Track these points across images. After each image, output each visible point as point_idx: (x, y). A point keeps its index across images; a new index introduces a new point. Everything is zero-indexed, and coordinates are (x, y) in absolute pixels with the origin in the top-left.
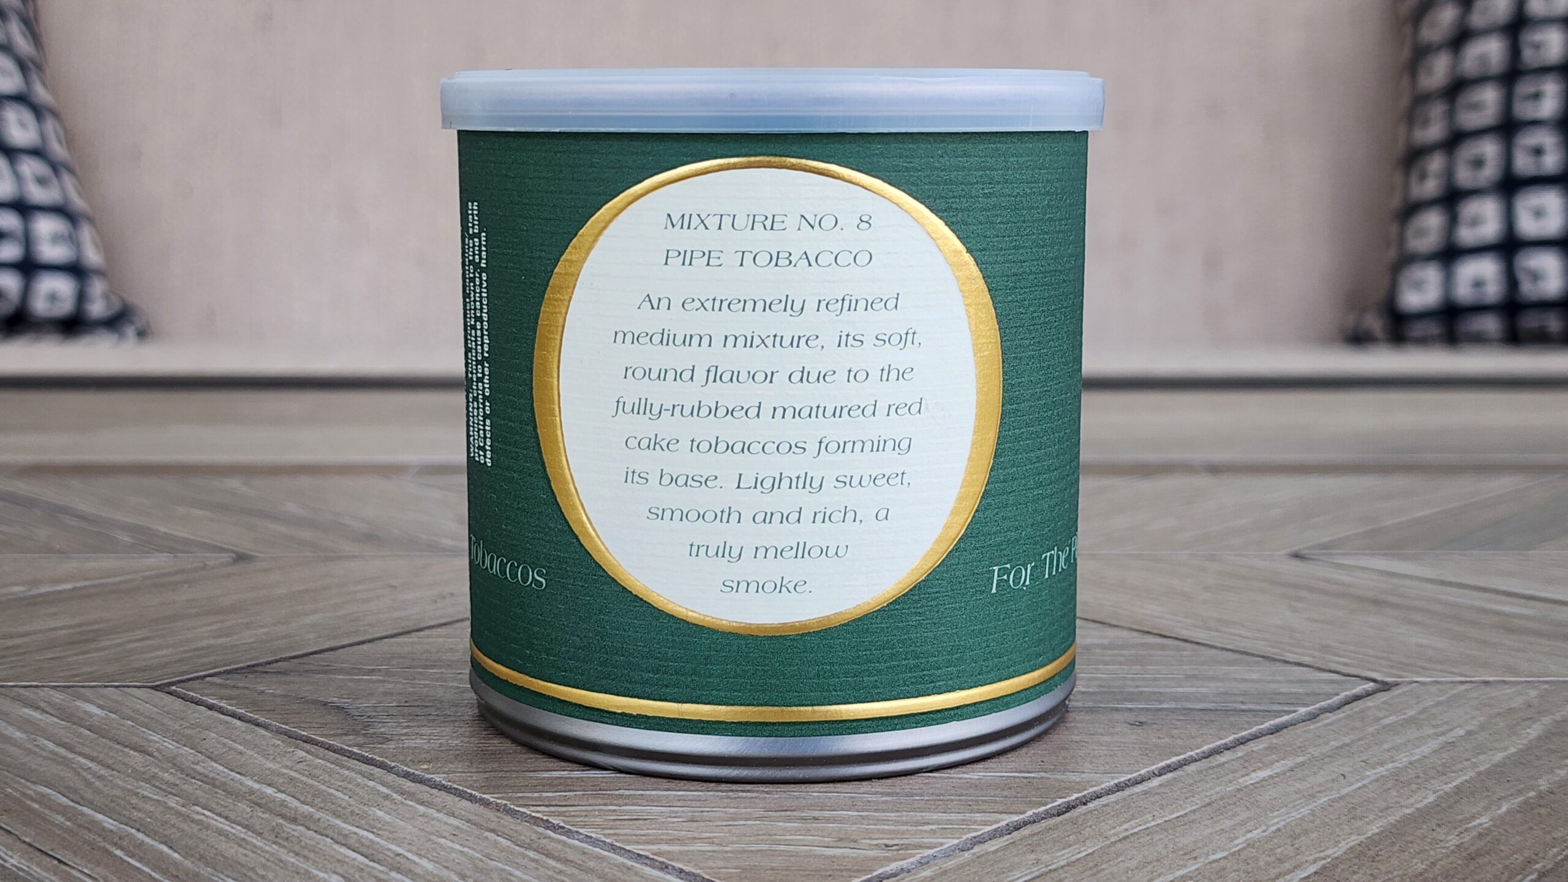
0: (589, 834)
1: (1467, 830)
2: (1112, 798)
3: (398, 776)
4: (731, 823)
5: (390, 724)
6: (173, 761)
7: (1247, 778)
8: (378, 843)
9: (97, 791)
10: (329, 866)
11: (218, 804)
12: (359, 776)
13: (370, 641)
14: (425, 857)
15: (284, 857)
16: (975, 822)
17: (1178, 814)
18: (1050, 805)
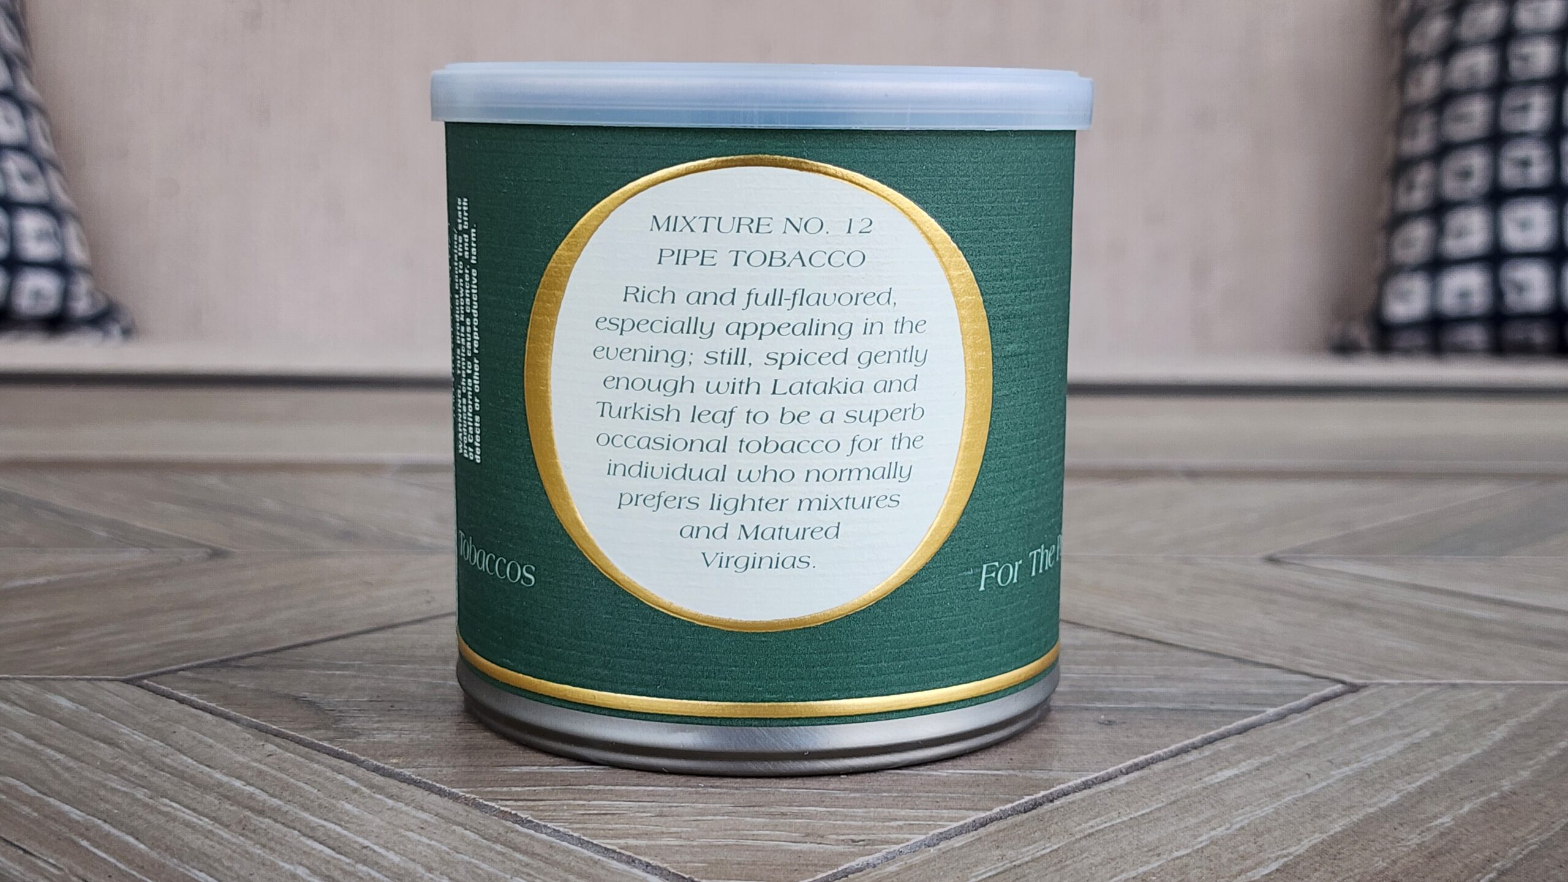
0: (557, 828)
1: (1428, 829)
2: (1078, 796)
3: (368, 770)
4: (699, 818)
5: (361, 719)
6: (142, 754)
7: (1213, 776)
8: (345, 836)
9: (66, 783)
10: (294, 857)
11: (186, 796)
12: (329, 770)
13: (344, 637)
14: (391, 850)
15: (251, 849)
16: (942, 818)
17: (1144, 812)
18: (1017, 803)
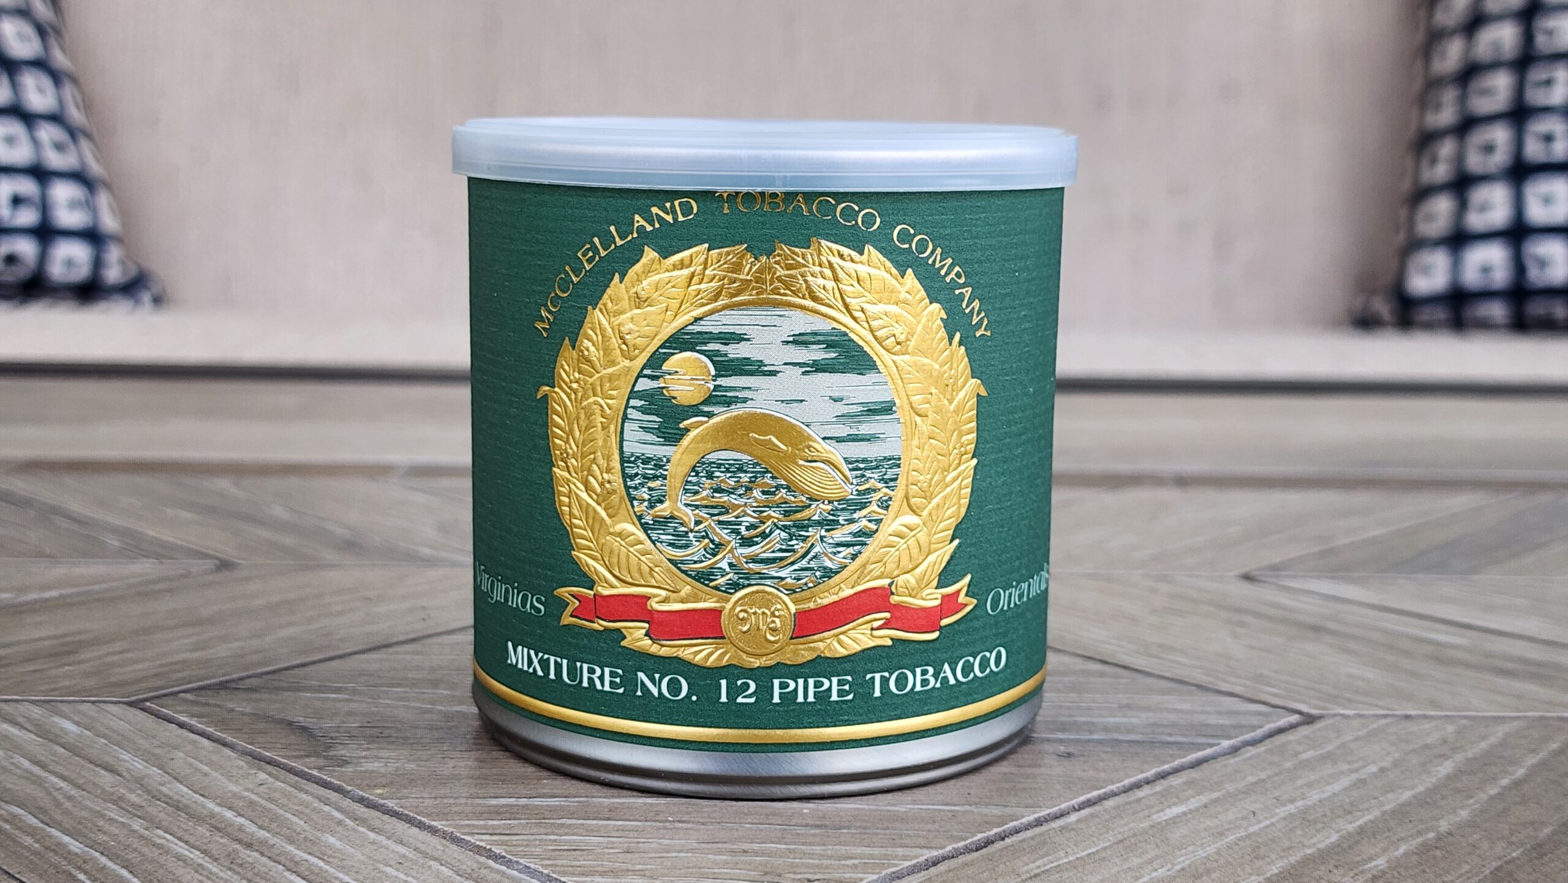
0: (529, 865)
1: (1361, 871)
2: (1029, 833)
3: (352, 801)
4: (664, 855)
5: (350, 746)
6: (140, 782)
7: (1161, 814)
8: (327, 871)
9: (67, 812)
11: (179, 827)
12: (316, 800)
13: (340, 657)
16: (896, 857)
17: (1090, 851)
18: (969, 841)
